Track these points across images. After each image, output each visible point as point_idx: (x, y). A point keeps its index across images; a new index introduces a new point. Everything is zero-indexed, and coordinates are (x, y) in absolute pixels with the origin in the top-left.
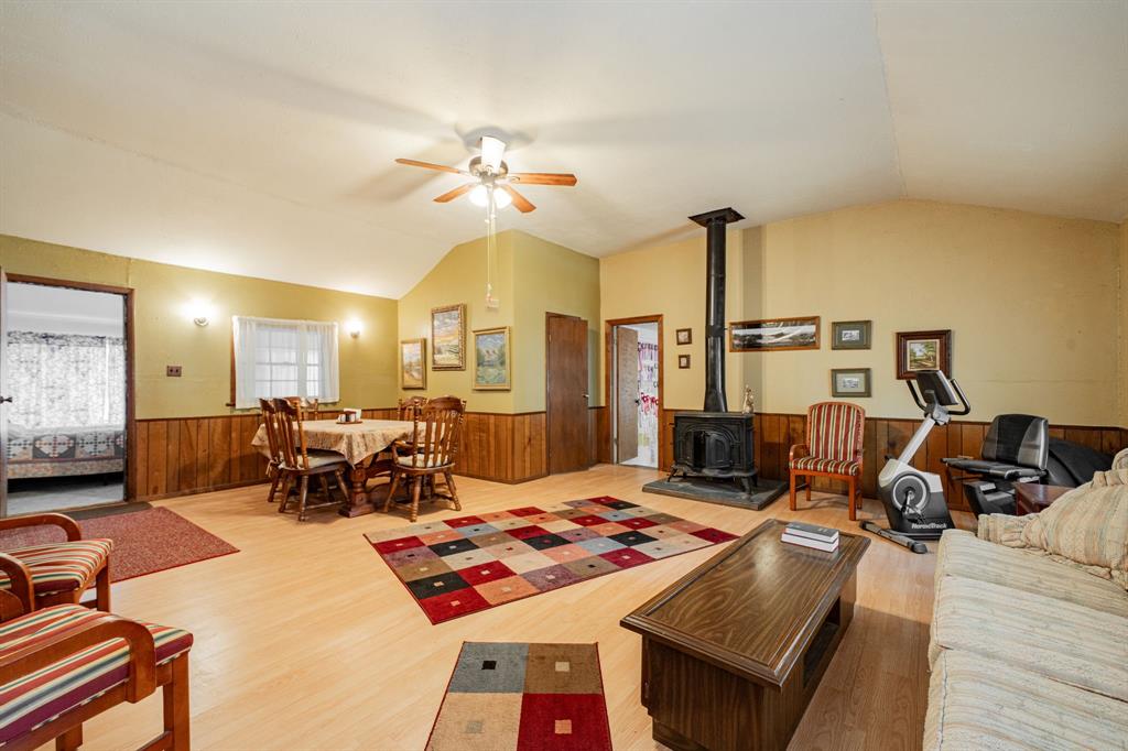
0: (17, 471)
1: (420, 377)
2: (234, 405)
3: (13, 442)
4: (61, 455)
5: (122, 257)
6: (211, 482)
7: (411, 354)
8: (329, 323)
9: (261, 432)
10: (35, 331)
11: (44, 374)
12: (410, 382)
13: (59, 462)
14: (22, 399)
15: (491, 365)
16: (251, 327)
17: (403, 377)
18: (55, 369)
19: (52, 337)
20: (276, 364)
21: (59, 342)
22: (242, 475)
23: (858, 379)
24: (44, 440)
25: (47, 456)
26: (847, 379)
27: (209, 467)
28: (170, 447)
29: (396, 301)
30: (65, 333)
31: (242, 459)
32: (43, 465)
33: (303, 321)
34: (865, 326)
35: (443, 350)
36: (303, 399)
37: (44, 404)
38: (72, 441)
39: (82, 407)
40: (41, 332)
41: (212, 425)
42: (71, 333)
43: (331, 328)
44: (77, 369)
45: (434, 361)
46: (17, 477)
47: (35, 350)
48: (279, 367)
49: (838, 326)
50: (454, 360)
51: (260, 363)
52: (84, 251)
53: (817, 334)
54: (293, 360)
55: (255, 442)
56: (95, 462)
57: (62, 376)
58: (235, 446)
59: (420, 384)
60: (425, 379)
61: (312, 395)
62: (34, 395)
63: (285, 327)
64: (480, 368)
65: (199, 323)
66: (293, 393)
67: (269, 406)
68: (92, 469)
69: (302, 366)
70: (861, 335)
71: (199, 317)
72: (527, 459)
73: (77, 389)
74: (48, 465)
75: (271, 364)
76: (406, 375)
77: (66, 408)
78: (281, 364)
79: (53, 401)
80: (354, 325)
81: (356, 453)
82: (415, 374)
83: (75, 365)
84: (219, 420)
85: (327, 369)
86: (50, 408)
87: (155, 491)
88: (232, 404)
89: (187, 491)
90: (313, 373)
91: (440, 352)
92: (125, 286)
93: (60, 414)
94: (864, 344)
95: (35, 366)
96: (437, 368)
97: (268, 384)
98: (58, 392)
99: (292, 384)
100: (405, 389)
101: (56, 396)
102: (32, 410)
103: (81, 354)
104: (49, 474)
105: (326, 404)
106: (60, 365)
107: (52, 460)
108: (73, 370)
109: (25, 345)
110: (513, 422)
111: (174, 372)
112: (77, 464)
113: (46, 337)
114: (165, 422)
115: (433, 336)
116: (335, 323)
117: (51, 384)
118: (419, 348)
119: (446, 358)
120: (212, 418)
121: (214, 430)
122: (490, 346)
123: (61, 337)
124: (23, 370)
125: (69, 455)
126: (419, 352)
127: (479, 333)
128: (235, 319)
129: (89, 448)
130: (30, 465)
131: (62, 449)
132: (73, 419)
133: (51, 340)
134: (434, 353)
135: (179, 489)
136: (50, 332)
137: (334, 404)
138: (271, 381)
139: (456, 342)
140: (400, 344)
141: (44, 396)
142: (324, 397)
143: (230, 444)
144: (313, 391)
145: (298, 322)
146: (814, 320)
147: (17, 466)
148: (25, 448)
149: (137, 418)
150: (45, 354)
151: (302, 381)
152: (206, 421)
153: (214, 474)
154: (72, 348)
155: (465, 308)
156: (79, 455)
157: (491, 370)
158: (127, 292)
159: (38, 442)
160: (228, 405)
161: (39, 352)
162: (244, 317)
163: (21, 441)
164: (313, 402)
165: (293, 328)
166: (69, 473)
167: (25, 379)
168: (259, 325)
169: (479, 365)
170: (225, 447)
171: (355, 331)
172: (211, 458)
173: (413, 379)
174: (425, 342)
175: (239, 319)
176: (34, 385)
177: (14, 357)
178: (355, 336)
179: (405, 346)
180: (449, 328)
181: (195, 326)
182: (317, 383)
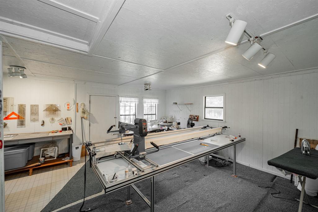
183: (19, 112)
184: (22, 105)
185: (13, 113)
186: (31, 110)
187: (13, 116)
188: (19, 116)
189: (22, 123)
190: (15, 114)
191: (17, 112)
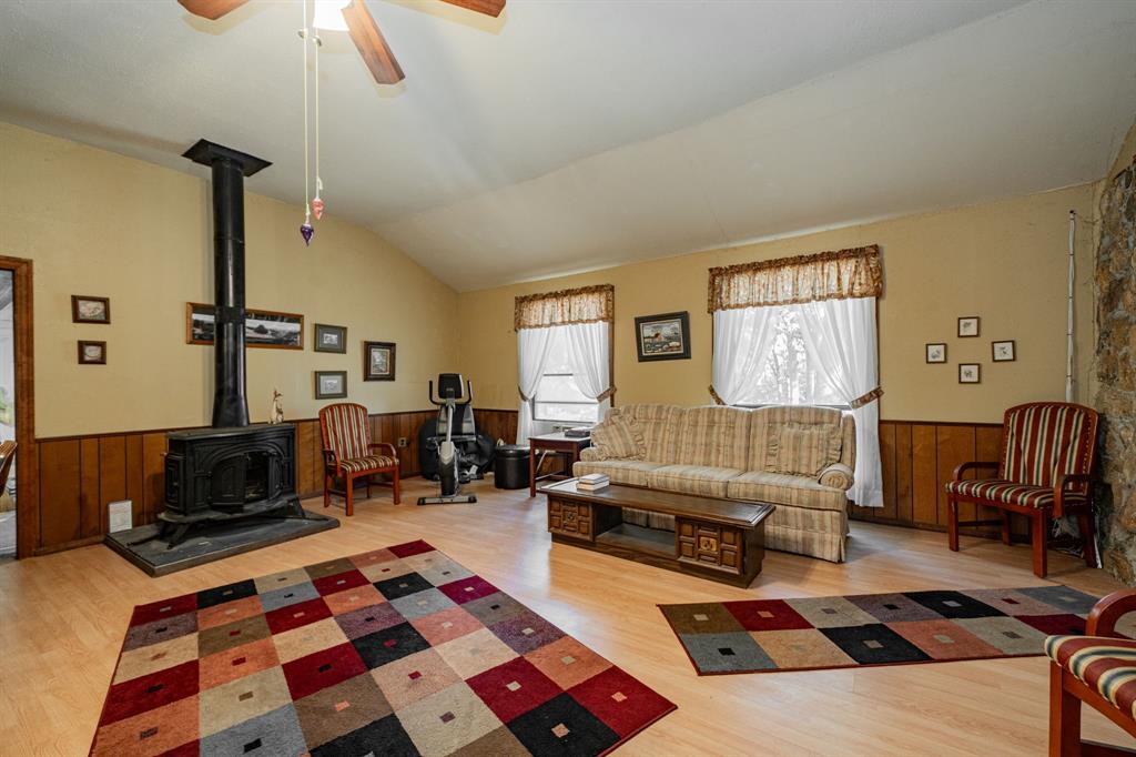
23: (336, 381)
26: (328, 381)
34: (342, 331)
49: (320, 329)
53: (301, 333)
70: (339, 339)
94: (341, 349)
146: (297, 319)
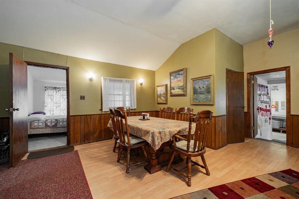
0: (40, 131)
1: (165, 99)
2: (102, 110)
3: (39, 122)
4: (53, 126)
5: (65, 56)
6: (95, 138)
7: (161, 90)
8: (133, 80)
9: (110, 122)
10: (52, 87)
11: (55, 99)
12: (160, 101)
13: (52, 128)
14: (49, 107)
15: (201, 93)
16: (107, 80)
17: (157, 99)
18: (57, 98)
19: (56, 88)
20: (115, 95)
21: (58, 89)
22: (105, 136)
24: (48, 121)
25: (49, 126)
27: (94, 133)
28: (81, 126)
29: (155, 71)
30: (60, 87)
31: (105, 130)
32: (48, 129)
33: (125, 79)
35: (175, 88)
36: (125, 108)
37: (55, 108)
38: (56, 121)
39: (64, 109)
40: (54, 87)
41: (95, 117)
42: (61, 87)
43: (134, 81)
44: (63, 97)
45: (171, 93)
46: (40, 133)
47: (52, 92)
48: (117, 96)
50: (180, 92)
51: (110, 95)
52: (53, 53)
54: (121, 93)
55: (108, 125)
56: (63, 128)
57: (59, 100)
58: (103, 125)
59: (165, 102)
60: (167, 100)
61: (127, 106)
62: (52, 105)
63: (118, 81)
64: (195, 95)
65: (91, 80)
66: (121, 106)
67: (113, 113)
68: (62, 131)
69: (124, 96)
71: (90, 78)
72: (220, 137)
73: (63, 103)
74: (49, 129)
75: (114, 95)
76: (159, 99)
77: (60, 109)
78: (117, 95)
79: (57, 107)
80: (141, 80)
81: (157, 143)
82: (163, 98)
83: (62, 96)
84: (98, 115)
85: (132, 96)
86: (56, 109)
87: (77, 142)
88: (101, 110)
89: (87, 142)
90: (128, 98)
91: (174, 89)
92: (66, 66)
93: (59, 111)
95: (52, 97)
96: (172, 95)
97: (113, 102)
98: (58, 105)
99: (121, 102)
100: (158, 104)
101: (57, 106)
102: (52, 110)
103: (64, 93)
104: (49, 132)
105: (132, 109)
106: (59, 96)
107: (50, 127)
108: (62, 98)
109: (50, 91)
110: (215, 120)
111: (82, 98)
112: (58, 129)
113: (55, 88)
114: (80, 116)
115: (171, 83)
116: (135, 80)
117: (56, 102)
118: (164, 88)
119: (176, 91)
120: (95, 115)
121: (96, 119)
122: (201, 85)
123: (59, 88)
124: (49, 98)
125: (55, 126)
126: (164, 90)
127: (194, 80)
128: (102, 78)
129: (61, 124)
130: (44, 129)
131: (53, 124)
132: (62, 113)
133: (56, 89)
134: (171, 90)
135: (84, 141)
136: (56, 87)
137: (135, 109)
138: (114, 101)
139: (182, 84)
140: (156, 87)
141: (55, 106)
142: (131, 107)
143: (101, 124)
144: (128, 105)
145: (123, 79)
147: (40, 129)
148: (43, 123)
149: (70, 115)
150: (55, 93)
151: (124, 101)
152: (93, 116)
153: (96, 135)
154: (62, 91)
155: (186, 69)
156: (58, 126)
157: (201, 96)
158: (67, 68)
159: (47, 121)
160: (100, 110)
161: (53, 92)
162: (105, 77)
163: (42, 121)
164: (128, 109)
165: (121, 81)
166: (55, 132)
167: (50, 101)
168: (110, 80)
169: (194, 94)
170: (99, 125)
171: (141, 82)
172: (95, 130)
173: (162, 100)
174: (167, 85)
175: (103, 78)
176: (52, 102)
177: (47, 94)
178: (141, 84)
179: (158, 88)
180: (178, 79)
181: (89, 81)
182: (129, 102)
183: (276, 105)
184: (277, 102)
185: (273, 105)
186: (282, 104)
187: (273, 106)
188: (275, 107)
189: (277, 110)
190: (274, 106)
191: (275, 105)
